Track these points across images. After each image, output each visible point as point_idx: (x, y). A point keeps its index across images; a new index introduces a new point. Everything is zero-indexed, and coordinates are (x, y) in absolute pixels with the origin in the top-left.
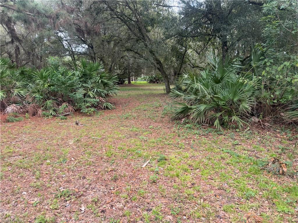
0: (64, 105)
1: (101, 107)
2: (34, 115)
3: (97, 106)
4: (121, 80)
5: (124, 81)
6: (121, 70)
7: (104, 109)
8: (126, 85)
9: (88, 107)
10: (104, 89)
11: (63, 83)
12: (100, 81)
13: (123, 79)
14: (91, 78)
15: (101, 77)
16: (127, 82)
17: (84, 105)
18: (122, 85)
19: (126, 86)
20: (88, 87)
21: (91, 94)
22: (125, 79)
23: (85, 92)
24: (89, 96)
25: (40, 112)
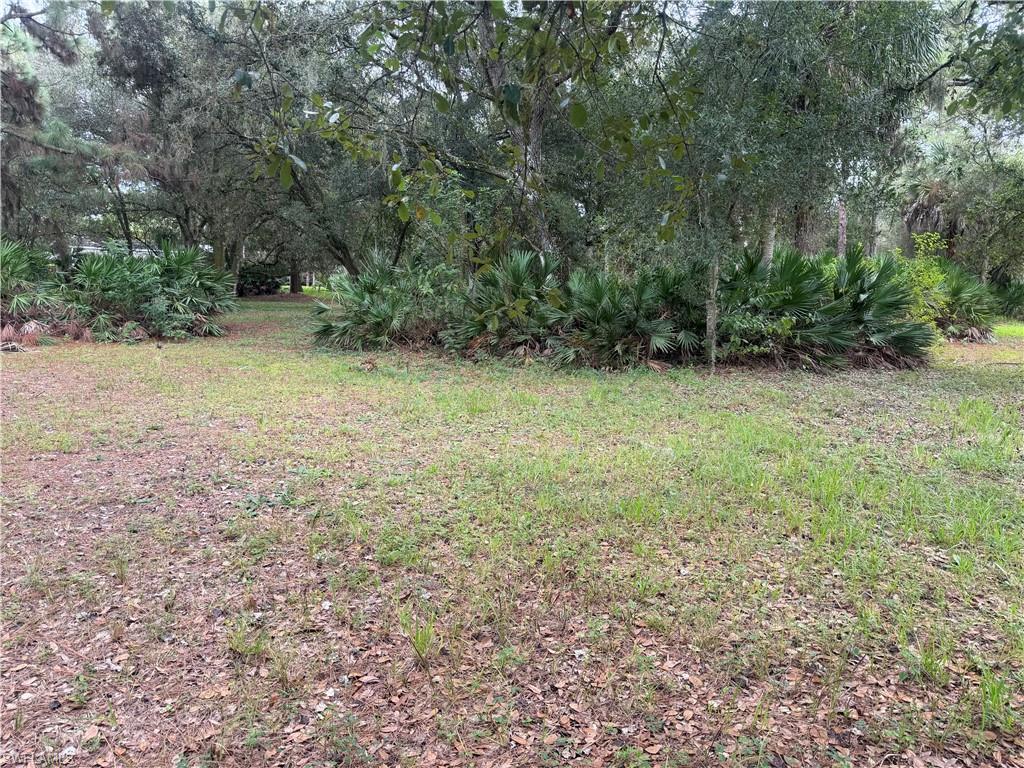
0: (129, 325)
1: (199, 331)
2: (77, 337)
3: (192, 330)
4: (269, 280)
5: (278, 286)
6: (268, 250)
7: (205, 336)
8: (283, 297)
9: (174, 328)
10: (206, 298)
11: (132, 286)
12: (198, 283)
13: (273, 278)
14: (179, 278)
15: (200, 276)
16: (286, 288)
17: (169, 324)
18: (271, 296)
19: (283, 301)
20: (174, 295)
21: (179, 305)
22: (280, 277)
23: (168, 302)
24: (177, 310)
25: (88, 333)
